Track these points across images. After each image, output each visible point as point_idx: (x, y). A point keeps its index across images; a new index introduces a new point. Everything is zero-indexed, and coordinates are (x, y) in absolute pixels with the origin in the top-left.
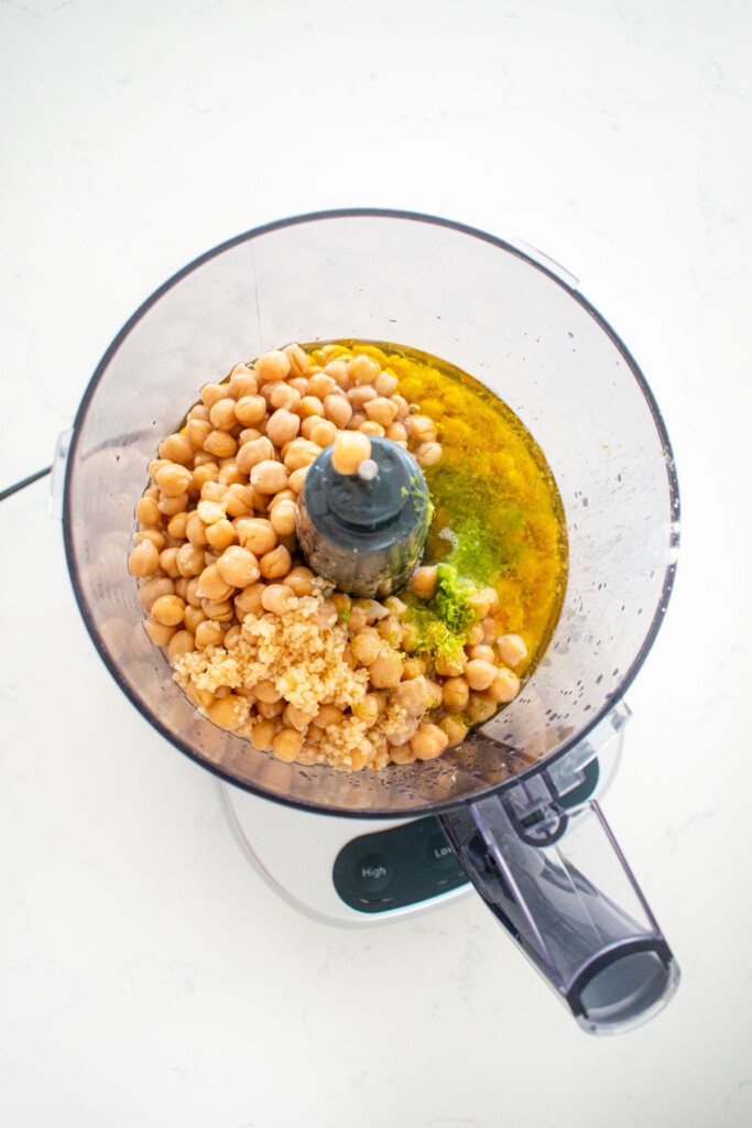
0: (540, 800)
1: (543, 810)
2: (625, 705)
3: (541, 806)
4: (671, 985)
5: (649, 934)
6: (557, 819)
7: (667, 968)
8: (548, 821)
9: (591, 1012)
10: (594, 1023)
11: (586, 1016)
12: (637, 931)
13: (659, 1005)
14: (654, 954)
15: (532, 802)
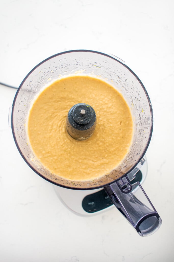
0: (125, 183)
1: (127, 185)
2: (144, 159)
3: (126, 184)
4: (160, 224)
5: (154, 212)
6: (130, 187)
7: (159, 220)
8: (128, 187)
9: (142, 231)
10: (142, 234)
11: (140, 232)
12: (151, 212)
13: (157, 228)
14: (155, 216)
15: (124, 183)
